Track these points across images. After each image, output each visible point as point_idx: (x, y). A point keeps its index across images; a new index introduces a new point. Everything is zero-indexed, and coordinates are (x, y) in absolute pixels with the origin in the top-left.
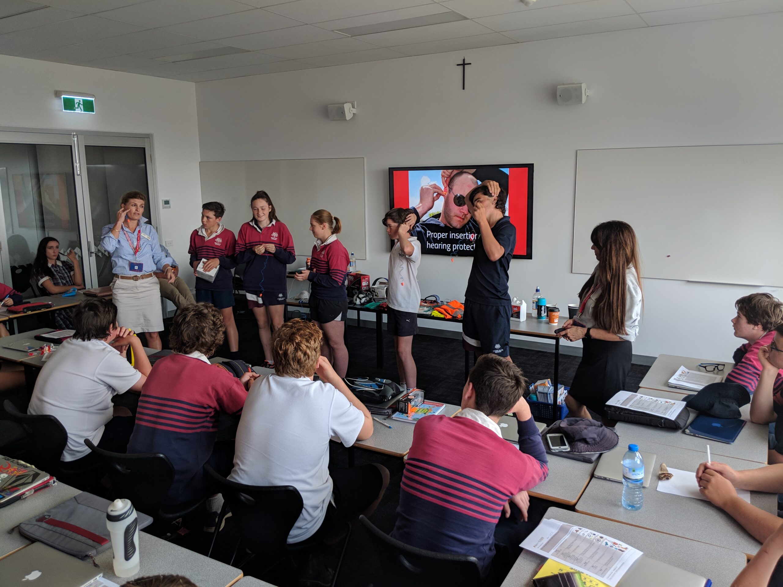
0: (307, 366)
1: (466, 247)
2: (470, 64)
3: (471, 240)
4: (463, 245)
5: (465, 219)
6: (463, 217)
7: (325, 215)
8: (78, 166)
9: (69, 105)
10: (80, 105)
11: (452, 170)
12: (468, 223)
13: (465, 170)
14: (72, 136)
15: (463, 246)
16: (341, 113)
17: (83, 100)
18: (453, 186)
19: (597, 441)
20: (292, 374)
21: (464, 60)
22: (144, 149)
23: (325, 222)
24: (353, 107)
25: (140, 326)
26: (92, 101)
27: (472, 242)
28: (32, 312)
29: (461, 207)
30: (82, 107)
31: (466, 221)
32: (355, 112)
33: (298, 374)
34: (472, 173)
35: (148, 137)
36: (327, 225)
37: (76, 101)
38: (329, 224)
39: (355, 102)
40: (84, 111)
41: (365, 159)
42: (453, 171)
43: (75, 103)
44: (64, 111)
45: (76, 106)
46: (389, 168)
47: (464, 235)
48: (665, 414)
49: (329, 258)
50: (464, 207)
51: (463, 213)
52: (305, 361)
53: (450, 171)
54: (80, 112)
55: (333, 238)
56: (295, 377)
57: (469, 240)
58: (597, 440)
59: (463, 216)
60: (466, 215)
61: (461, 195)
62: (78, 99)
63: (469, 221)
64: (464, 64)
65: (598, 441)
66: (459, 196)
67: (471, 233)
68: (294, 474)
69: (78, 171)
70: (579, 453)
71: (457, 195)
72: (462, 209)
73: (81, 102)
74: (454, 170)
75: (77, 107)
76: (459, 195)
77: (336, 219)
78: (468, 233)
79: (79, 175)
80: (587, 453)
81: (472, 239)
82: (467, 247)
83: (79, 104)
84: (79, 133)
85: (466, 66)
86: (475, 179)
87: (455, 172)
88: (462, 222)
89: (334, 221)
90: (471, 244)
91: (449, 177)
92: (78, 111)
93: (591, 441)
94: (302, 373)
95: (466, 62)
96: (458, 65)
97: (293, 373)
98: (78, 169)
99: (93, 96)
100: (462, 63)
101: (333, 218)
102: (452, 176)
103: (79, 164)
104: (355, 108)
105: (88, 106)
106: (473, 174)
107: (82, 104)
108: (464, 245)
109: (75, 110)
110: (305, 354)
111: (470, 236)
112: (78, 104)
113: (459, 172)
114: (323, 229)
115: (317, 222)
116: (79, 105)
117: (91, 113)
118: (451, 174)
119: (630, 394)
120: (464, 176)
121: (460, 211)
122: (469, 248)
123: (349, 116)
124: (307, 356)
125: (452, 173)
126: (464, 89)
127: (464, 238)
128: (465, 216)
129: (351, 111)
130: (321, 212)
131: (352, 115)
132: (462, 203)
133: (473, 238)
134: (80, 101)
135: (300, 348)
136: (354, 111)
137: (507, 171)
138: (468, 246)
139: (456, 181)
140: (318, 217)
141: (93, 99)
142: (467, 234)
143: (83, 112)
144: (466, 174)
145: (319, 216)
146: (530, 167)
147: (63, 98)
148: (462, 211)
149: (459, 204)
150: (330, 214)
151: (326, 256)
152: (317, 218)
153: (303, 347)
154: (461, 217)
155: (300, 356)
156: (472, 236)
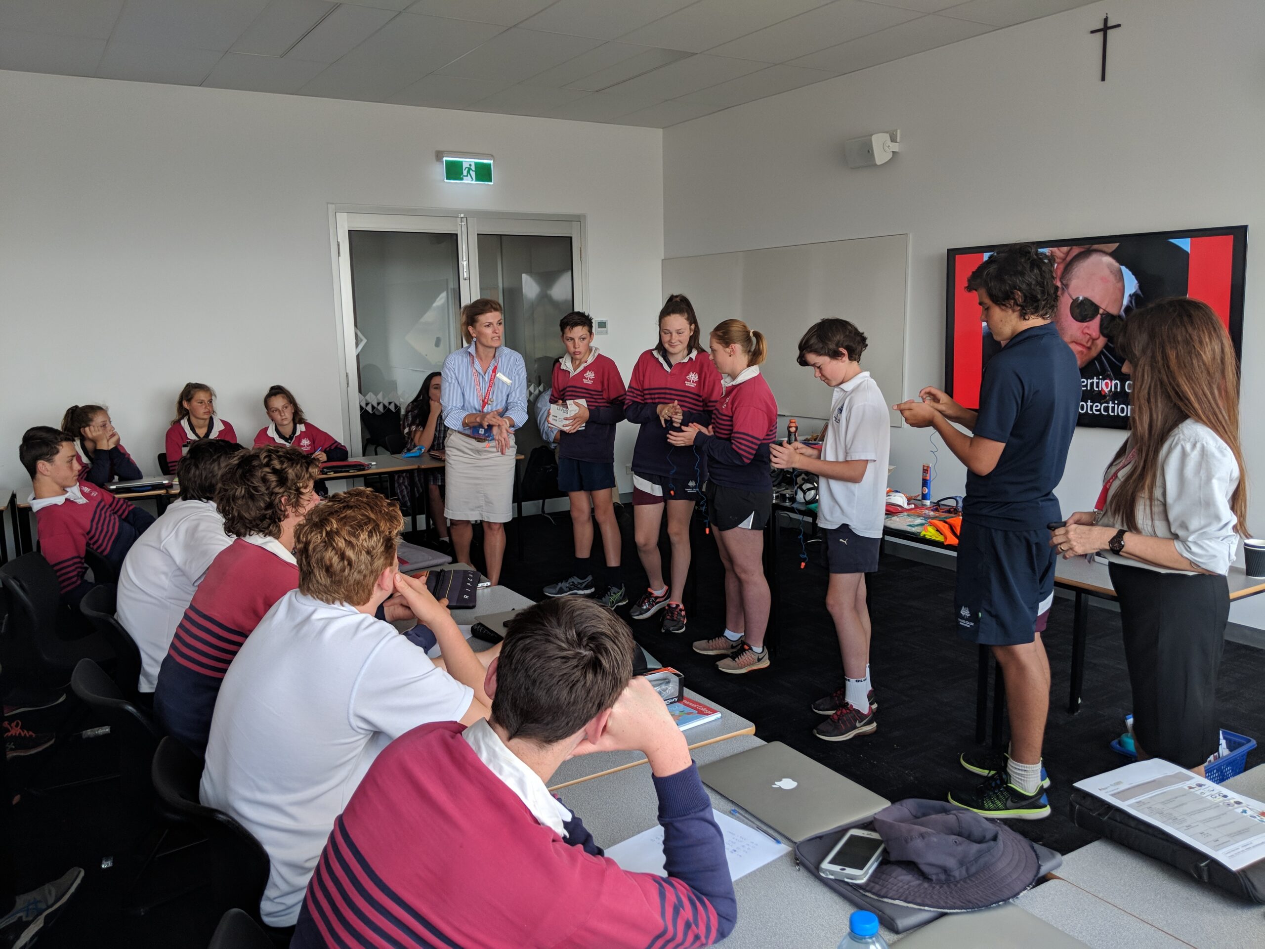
0: (348, 582)
1: (1092, 407)
2: (1119, 26)
3: (1103, 393)
4: (1086, 402)
5: (1093, 349)
6: (1089, 345)
7: (735, 329)
8: (465, 265)
9: (454, 171)
10: (471, 172)
11: (1069, 248)
12: (1098, 358)
13: (1096, 246)
14: (459, 219)
15: (1087, 406)
16: (868, 151)
17: (476, 164)
18: (1070, 279)
19: (954, 877)
20: (317, 594)
21: (1106, 20)
22: (571, 238)
23: (735, 343)
24: (893, 140)
25: (479, 509)
26: (490, 165)
27: (1105, 396)
28: (335, 473)
29: (1085, 324)
30: (473, 174)
31: (1094, 353)
32: (896, 150)
33: (329, 596)
34: (1110, 251)
35: (578, 219)
36: (738, 347)
37: (465, 165)
38: (742, 346)
39: (898, 131)
40: (476, 181)
41: (911, 236)
42: (1071, 249)
43: (464, 168)
44: (446, 181)
45: (465, 173)
46: (948, 250)
47: (1090, 381)
48: (1218, 847)
49: (734, 409)
50: (1091, 322)
51: (1088, 336)
52: (343, 570)
53: (1065, 249)
54: (469, 182)
55: (750, 373)
56: (322, 600)
57: (1100, 392)
58: (957, 874)
59: (1087, 342)
60: (1094, 340)
61: (1086, 300)
62: (467, 162)
63: (1102, 352)
64: (1105, 29)
65: (958, 878)
66: (1082, 301)
67: (1104, 379)
68: (261, 790)
69: (465, 274)
70: (876, 898)
71: (1078, 298)
72: (1086, 327)
73: (473, 168)
74: (1074, 247)
75: (466, 175)
76: (1081, 298)
77: (757, 335)
78: (1098, 379)
79: (465, 279)
80: (897, 902)
81: (1106, 390)
82: (1094, 408)
83: (469, 169)
84: (469, 215)
85: (1110, 32)
86: (1117, 264)
87: (1076, 250)
88: (1086, 355)
89: (754, 340)
90: (1103, 401)
91: (1061, 262)
92: (467, 181)
93: (937, 874)
94: (336, 595)
95: (1110, 24)
96: (1092, 32)
97: (319, 593)
98: (465, 270)
99: (491, 156)
100: (1101, 26)
101: (751, 334)
102: (1069, 259)
103: (467, 262)
104: (897, 142)
105: (484, 173)
106: (1113, 255)
107: (474, 169)
108: (1089, 403)
109: (462, 179)
110: (343, 556)
111: (1103, 384)
112: (467, 169)
113: (1083, 250)
114: (730, 356)
115: (719, 343)
116: (468, 172)
117: (486, 183)
118: (1067, 256)
119: (1173, 769)
120: (1095, 258)
121: (1082, 332)
122: (1099, 410)
123: (881, 156)
124: (346, 563)
125: (1068, 253)
126: (1103, 79)
127: (1089, 388)
128: (1093, 343)
129: (887, 149)
130: (727, 324)
131: (891, 156)
132: (1087, 315)
133: (1107, 388)
134: (470, 165)
135: (332, 545)
136: (895, 147)
137: (1185, 244)
138: (1097, 406)
139: (1076, 270)
140: (721, 334)
141: (491, 162)
142: (1095, 380)
143: (474, 182)
144: (1099, 253)
145: (723, 333)
146: (1239, 234)
147: (446, 161)
148: (1086, 331)
149: (1080, 318)
150: (745, 326)
151: (730, 406)
152: (719, 336)
153: (341, 543)
154: (1085, 344)
155: (331, 559)
156: (1107, 384)
